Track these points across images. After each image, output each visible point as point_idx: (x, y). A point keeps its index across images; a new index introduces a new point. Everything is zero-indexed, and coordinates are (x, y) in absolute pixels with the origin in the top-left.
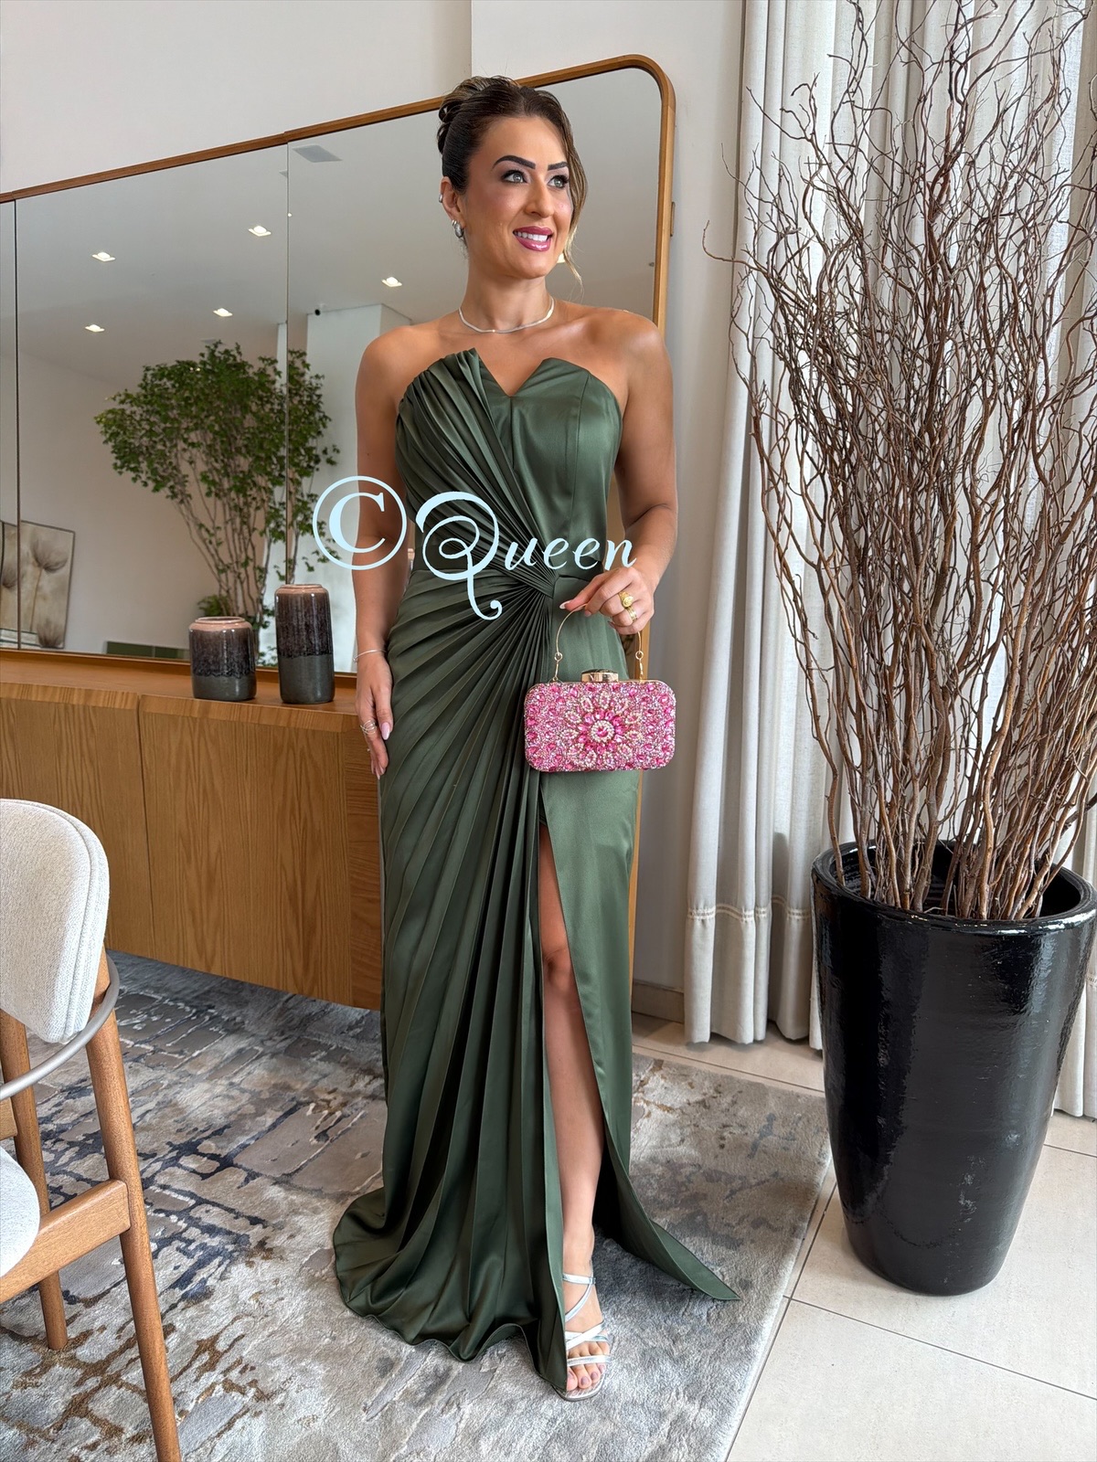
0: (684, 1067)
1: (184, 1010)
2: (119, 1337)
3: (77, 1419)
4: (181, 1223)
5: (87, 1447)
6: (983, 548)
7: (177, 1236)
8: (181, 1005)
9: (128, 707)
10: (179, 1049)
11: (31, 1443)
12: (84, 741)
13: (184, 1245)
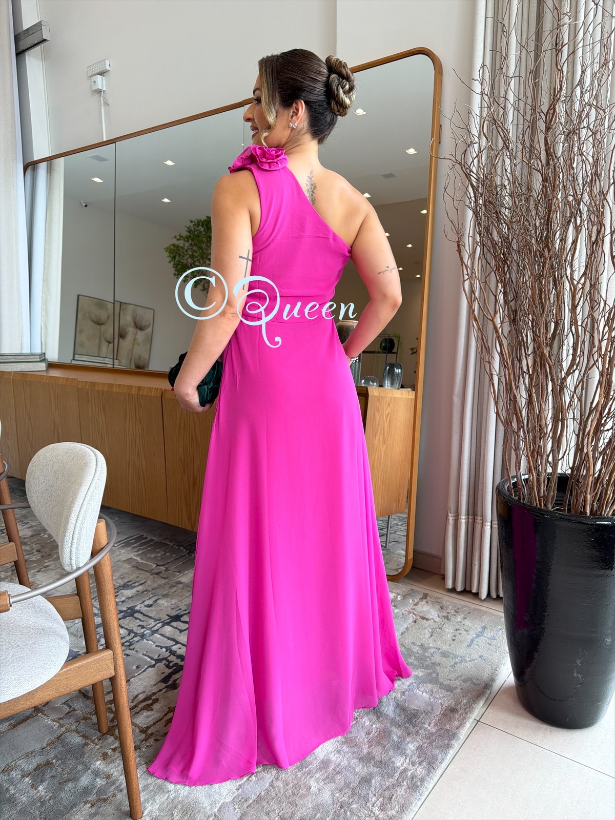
0: (439, 598)
1: (183, 550)
2: (133, 702)
3: (109, 736)
4: (167, 652)
5: (111, 749)
6: (579, 308)
7: (166, 659)
8: (182, 548)
9: (158, 395)
10: (178, 570)
11: (87, 744)
12: (137, 413)
13: (167, 663)
